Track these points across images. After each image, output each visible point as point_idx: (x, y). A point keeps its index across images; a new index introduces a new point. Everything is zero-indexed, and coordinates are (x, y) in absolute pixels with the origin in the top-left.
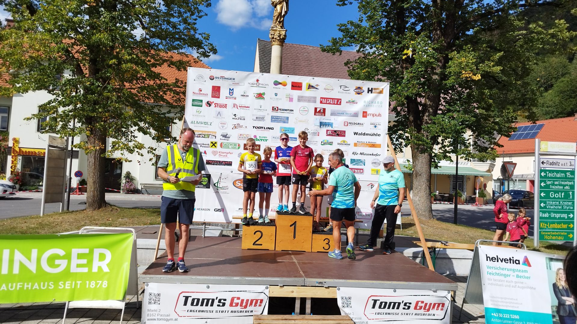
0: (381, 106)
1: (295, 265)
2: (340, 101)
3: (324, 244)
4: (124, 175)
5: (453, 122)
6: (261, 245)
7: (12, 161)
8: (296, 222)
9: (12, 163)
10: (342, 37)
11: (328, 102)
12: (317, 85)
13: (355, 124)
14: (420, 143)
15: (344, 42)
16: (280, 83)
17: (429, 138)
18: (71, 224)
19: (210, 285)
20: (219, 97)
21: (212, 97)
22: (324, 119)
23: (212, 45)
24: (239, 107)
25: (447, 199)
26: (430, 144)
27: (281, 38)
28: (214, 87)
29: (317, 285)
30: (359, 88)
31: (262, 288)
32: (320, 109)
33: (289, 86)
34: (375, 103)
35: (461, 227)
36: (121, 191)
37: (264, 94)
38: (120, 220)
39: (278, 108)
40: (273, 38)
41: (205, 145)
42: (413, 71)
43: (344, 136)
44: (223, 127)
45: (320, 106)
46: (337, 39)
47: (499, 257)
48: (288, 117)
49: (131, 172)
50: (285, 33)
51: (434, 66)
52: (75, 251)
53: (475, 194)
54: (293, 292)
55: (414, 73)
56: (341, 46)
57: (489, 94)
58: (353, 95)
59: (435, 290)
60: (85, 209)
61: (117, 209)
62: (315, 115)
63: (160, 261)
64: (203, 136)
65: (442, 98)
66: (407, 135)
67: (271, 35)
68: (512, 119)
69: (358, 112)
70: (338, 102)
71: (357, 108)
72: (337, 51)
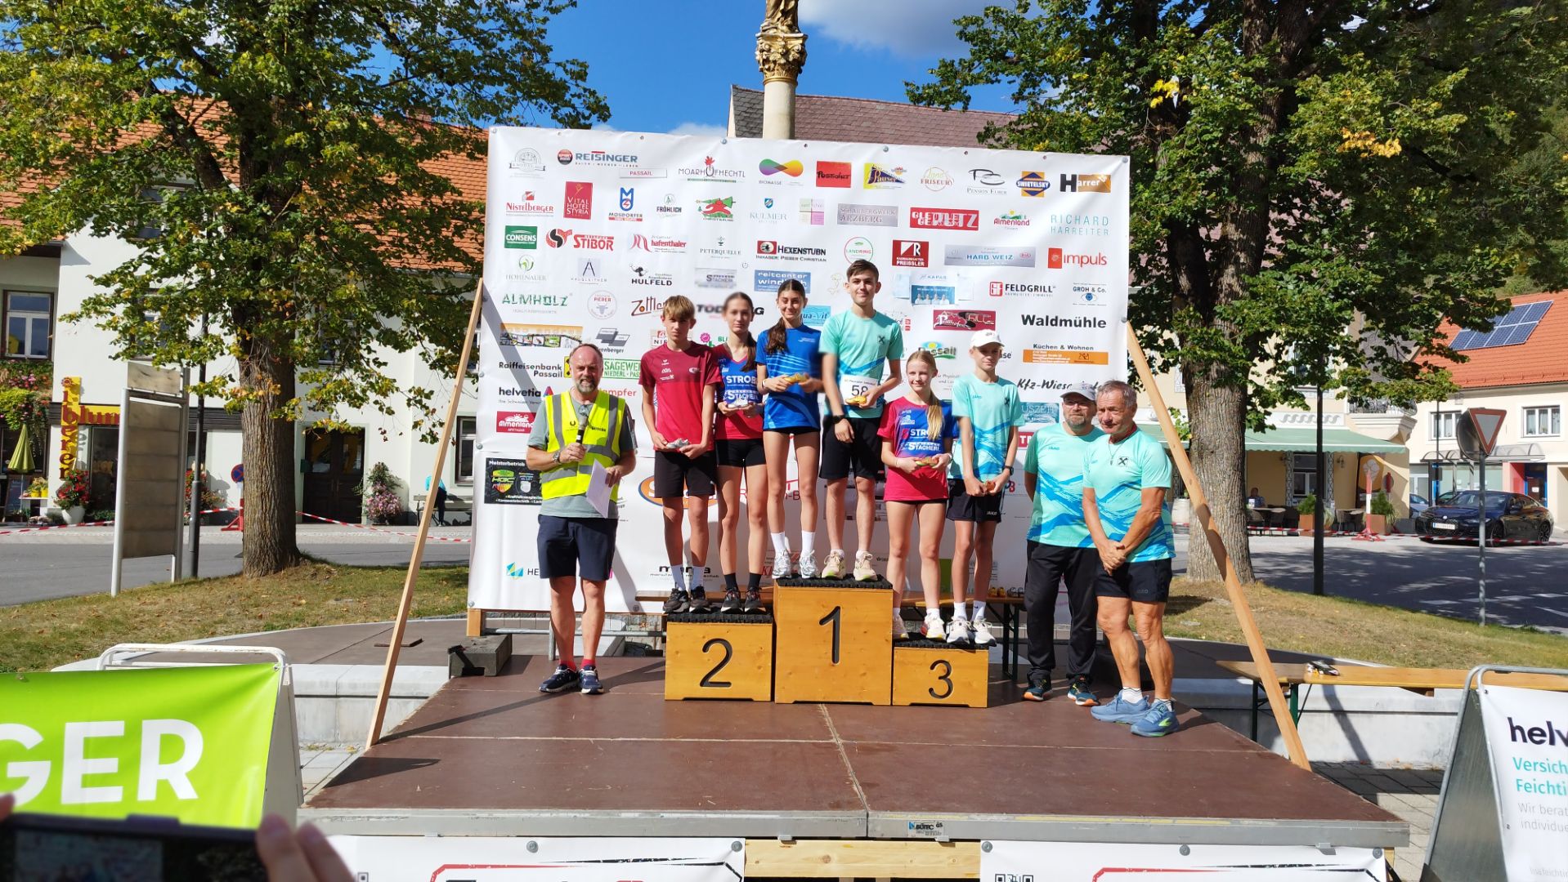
0: (1106, 232)
1: (837, 756)
2: (974, 217)
3: (932, 678)
4: (370, 474)
5: (1311, 291)
6: (728, 684)
7: (63, 441)
8: (837, 609)
9: (64, 447)
10: (968, 57)
11: (935, 223)
12: (899, 170)
13: (1024, 288)
14: (1214, 355)
15: (975, 72)
16: (781, 168)
17: (1239, 340)
18: (186, 616)
19: (539, 841)
20: (587, 217)
21: (566, 216)
22: (924, 277)
23: (593, 93)
24: (654, 244)
25: (1280, 521)
26: (1241, 357)
27: (791, 59)
28: (571, 188)
29: (912, 833)
30: (1033, 175)
31: (718, 848)
32: (910, 244)
33: (811, 174)
34: (1087, 221)
35: (1340, 605)
36: (364, 519)
37: (731, 201)
38: (332, 602)
39: (774, 244)
40: (766, 61)
41: (549, 368)
42: (1188, 143)
43: (993, 327)
44: (602, 309)
45: (911, 236)
46: (956, 64)
47: (1555, 727)
48: (809, 274)
49: (387, 464)
50: (802, 45)
51: (1251, 122)
52: (75, 732)
53: (1360, 504)
54: (827, 859)
55: (1189, 148)
56: (965, 83)
57: (1424, 199)
58: (1012, 196)
59: (1327, 845)
60: (240, 574)
61: (329, 572)
62: (894, 263)
63: (388, 752)
64: (542, 339)
65: (1273, 223)
66: (1167, 334)
67: (762, 51)
68: (1497, 275)
69: (1034, 250)
70: (968, 219)
71: (1033, 236)
72: (956, 100)
